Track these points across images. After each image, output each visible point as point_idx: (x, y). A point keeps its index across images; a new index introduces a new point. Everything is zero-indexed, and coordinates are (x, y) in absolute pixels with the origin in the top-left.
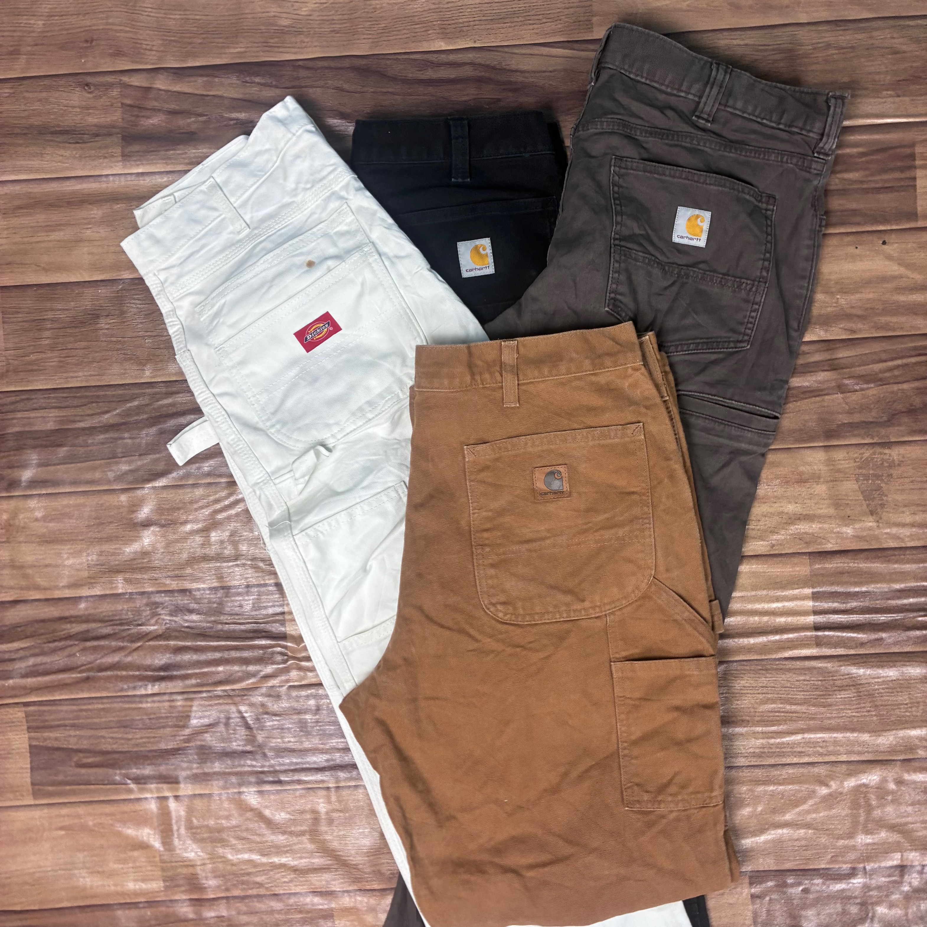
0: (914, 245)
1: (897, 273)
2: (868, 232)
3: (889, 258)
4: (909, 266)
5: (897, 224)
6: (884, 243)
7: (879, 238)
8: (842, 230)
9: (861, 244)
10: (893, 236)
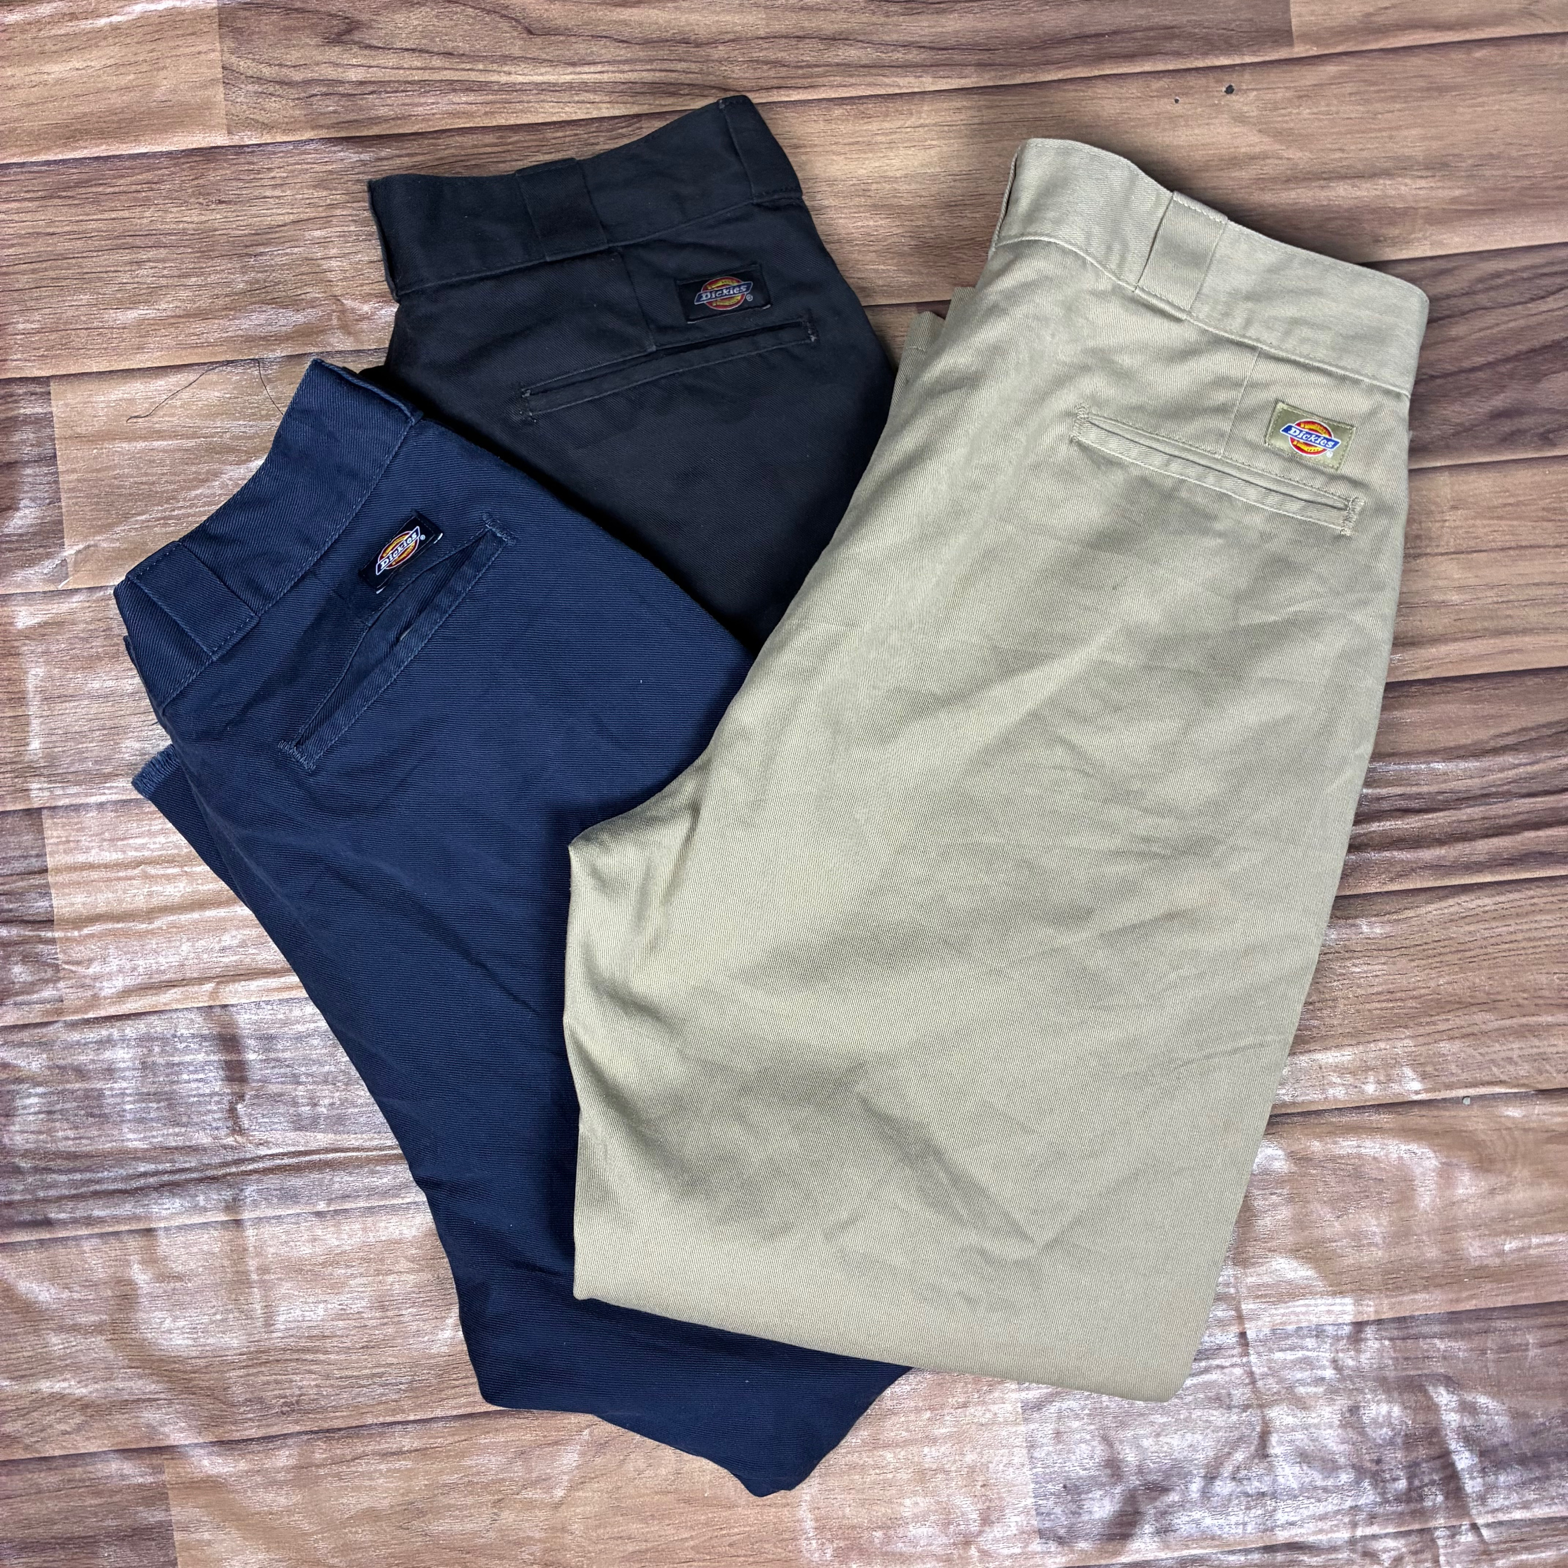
0: (1289, 94)
1: (1257, 150)
2: (1197, 69)
3: (1240, 119)
4: (1280, 135)
5: (1254, 53)
6: (1230, 90)
7: (1219, 81)
8: (1148, 67)
9: (1186, 94)
10: (1247, 76)
